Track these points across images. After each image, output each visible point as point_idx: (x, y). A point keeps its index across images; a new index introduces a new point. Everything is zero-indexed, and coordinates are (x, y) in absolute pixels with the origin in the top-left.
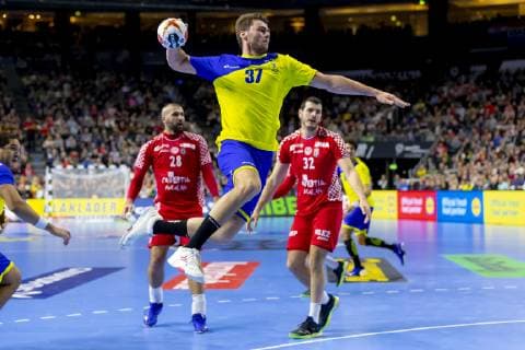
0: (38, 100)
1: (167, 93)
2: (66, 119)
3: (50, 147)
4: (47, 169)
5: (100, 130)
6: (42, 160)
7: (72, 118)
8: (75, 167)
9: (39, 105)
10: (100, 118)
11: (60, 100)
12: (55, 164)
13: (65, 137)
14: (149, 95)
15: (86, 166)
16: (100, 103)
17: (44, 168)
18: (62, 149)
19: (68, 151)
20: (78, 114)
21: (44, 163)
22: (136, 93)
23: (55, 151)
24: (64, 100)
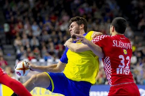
0: (11, 10)
1: (108, 5)
2: (31, 24)
3: (19, 45)
4: (17, 61)
5: (57, 33)
6: (13, 55)
7: (35, 23)
8: (38, 60)
9: (11, 14)
10: (57, 23)
11: (27, 10)
12: (22, 58)
13: (30, 37)
14: (94, 6)
15: (46, 60)
16: (57, 12)
17: (15, 60)
18: (28, 46)
19: (33, 48)
20: (39, 20)
21: (14, 57)
22: (85, 5)
23: (22, 48)
24: (30, 10)
